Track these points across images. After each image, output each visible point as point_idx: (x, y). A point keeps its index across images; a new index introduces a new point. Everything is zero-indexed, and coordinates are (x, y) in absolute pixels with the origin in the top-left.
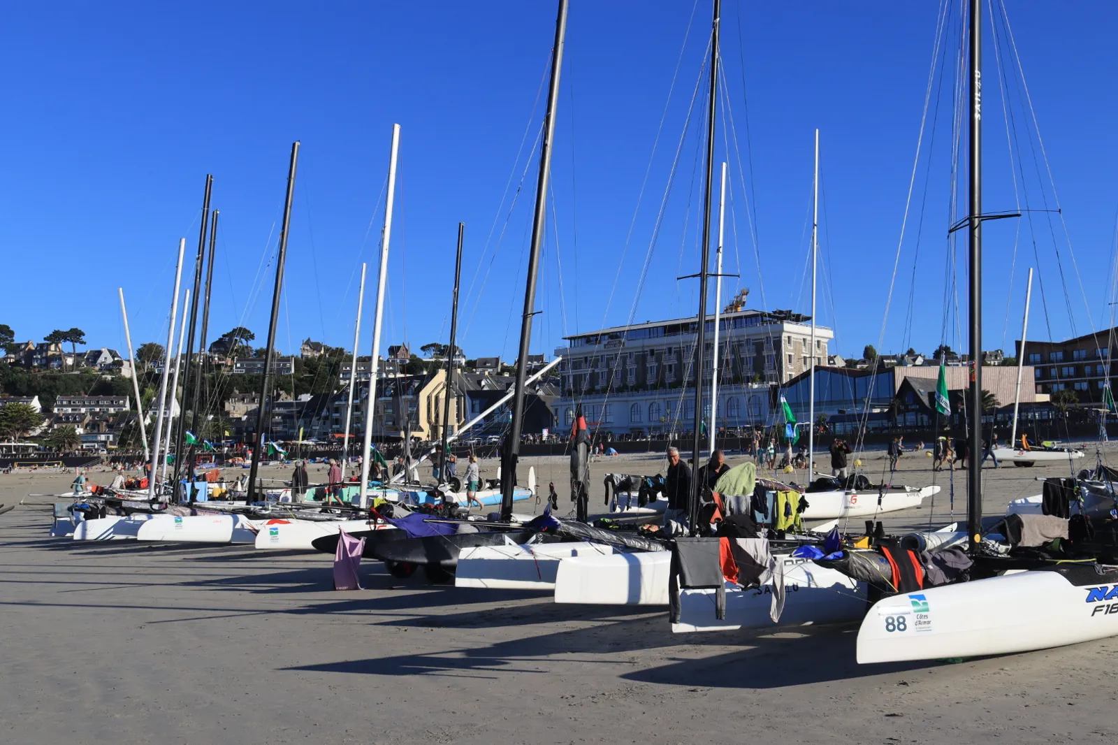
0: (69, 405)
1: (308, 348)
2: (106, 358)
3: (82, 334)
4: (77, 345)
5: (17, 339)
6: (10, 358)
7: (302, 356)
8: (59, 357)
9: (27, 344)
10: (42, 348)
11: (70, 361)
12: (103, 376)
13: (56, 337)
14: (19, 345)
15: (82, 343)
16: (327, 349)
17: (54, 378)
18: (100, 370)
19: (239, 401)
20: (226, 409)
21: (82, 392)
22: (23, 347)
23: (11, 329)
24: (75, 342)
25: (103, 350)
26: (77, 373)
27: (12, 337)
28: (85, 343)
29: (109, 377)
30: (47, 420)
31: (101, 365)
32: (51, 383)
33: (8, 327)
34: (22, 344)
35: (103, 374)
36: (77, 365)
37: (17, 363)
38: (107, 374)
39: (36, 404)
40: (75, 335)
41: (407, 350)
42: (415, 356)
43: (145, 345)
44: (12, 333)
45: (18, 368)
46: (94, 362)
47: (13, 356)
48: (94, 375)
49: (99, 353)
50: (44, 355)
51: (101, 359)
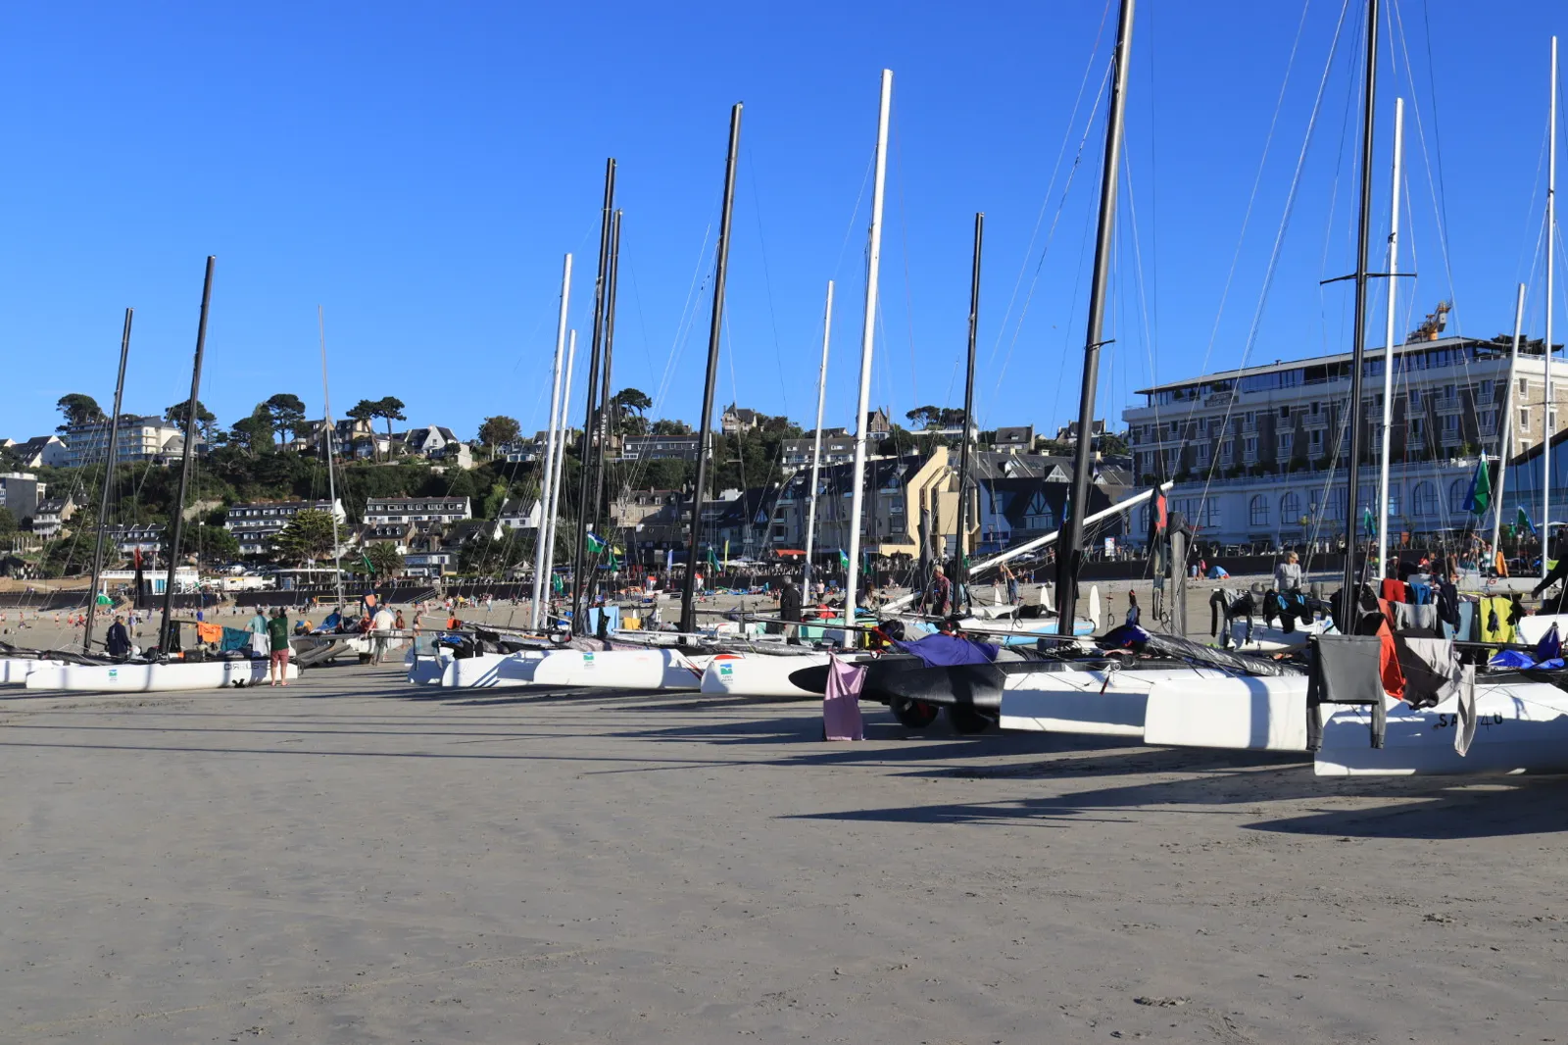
0: (385, 512)
1: (733, 418)
2: (435, 441)
3: (399, 405)
4: (394, 421)
5: (309, 416)
6: (300, 444)
7: (724, 430)
8: (369, 441)
9: (323, 422)
10: (344, 428)
11: (384, 446)
12: (433, 468)
13: (364, 410)
14: (312, 424)
15: (401, 418)
16: (760, 421)
17: (363, 473)
18: (429, 458)
19: (630, 501)
20: (613, 514)
21: (404, 493)
22: (317, 426)
23: (300, 400)
24: (392, 417)
25: (431, 428)
26: (394, 463)
27: (302, 412)
28: (405, 419)
29: (441, 470)
30: (355, 534)
31: (428, 451)
32: (358, 479)
33: (295, 398)
34: (315, 422)
35: (432, 465)
36: (394, 451)
37: (310, 451)
38: (438, 465)
39: (338, 510)
40: (390, 407)
41: (885, 419)
42: (898, 427)
43: (491, 420)
44: (301, 407)
45: (311, 458)
46: (419, 447)
47: (304, 440)
48: (419, 467)
49: (426, 433)
50: (347, 438)
51: (428, 443)
